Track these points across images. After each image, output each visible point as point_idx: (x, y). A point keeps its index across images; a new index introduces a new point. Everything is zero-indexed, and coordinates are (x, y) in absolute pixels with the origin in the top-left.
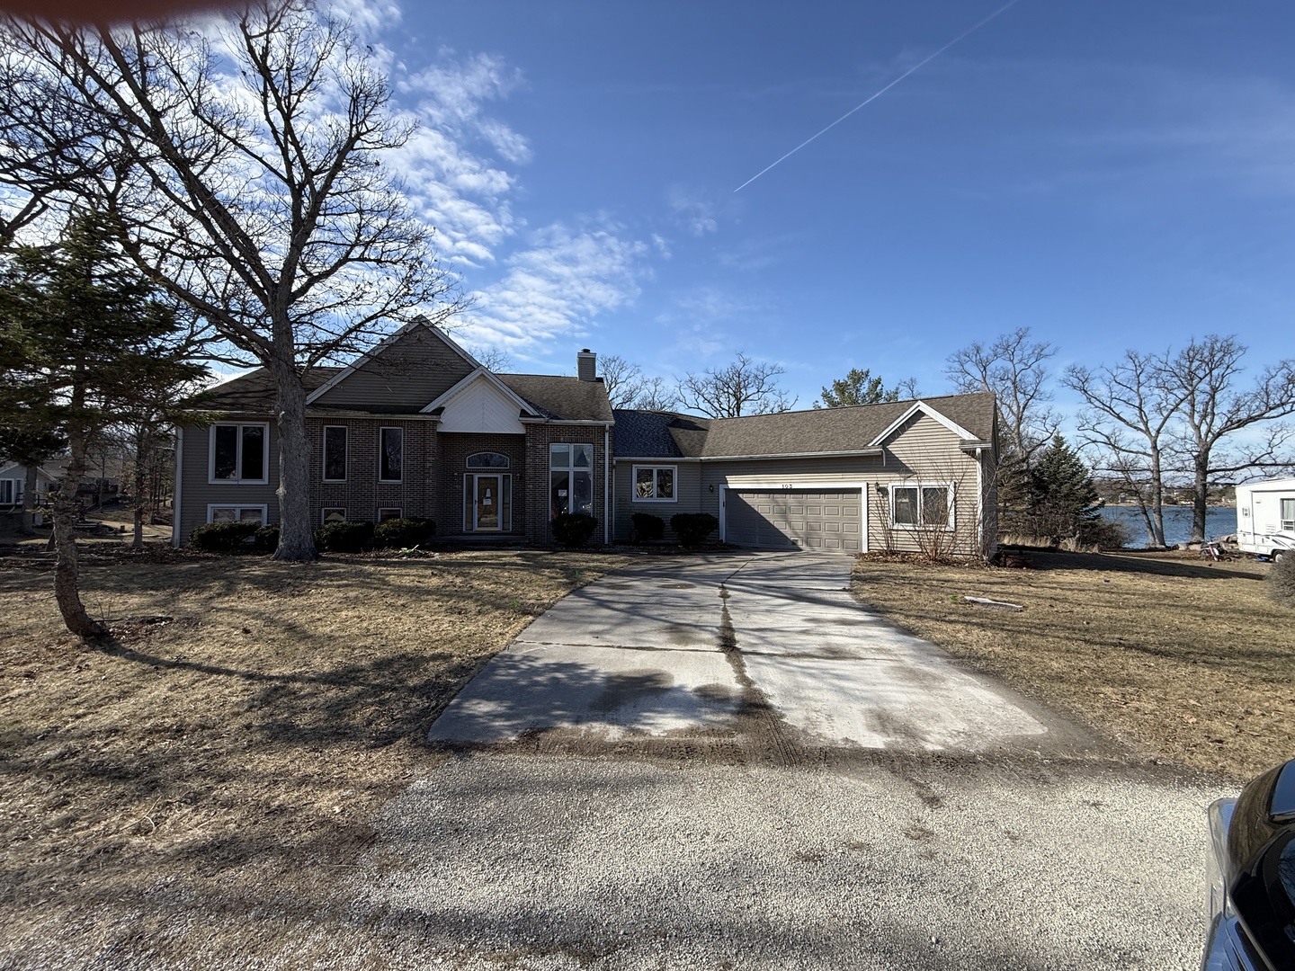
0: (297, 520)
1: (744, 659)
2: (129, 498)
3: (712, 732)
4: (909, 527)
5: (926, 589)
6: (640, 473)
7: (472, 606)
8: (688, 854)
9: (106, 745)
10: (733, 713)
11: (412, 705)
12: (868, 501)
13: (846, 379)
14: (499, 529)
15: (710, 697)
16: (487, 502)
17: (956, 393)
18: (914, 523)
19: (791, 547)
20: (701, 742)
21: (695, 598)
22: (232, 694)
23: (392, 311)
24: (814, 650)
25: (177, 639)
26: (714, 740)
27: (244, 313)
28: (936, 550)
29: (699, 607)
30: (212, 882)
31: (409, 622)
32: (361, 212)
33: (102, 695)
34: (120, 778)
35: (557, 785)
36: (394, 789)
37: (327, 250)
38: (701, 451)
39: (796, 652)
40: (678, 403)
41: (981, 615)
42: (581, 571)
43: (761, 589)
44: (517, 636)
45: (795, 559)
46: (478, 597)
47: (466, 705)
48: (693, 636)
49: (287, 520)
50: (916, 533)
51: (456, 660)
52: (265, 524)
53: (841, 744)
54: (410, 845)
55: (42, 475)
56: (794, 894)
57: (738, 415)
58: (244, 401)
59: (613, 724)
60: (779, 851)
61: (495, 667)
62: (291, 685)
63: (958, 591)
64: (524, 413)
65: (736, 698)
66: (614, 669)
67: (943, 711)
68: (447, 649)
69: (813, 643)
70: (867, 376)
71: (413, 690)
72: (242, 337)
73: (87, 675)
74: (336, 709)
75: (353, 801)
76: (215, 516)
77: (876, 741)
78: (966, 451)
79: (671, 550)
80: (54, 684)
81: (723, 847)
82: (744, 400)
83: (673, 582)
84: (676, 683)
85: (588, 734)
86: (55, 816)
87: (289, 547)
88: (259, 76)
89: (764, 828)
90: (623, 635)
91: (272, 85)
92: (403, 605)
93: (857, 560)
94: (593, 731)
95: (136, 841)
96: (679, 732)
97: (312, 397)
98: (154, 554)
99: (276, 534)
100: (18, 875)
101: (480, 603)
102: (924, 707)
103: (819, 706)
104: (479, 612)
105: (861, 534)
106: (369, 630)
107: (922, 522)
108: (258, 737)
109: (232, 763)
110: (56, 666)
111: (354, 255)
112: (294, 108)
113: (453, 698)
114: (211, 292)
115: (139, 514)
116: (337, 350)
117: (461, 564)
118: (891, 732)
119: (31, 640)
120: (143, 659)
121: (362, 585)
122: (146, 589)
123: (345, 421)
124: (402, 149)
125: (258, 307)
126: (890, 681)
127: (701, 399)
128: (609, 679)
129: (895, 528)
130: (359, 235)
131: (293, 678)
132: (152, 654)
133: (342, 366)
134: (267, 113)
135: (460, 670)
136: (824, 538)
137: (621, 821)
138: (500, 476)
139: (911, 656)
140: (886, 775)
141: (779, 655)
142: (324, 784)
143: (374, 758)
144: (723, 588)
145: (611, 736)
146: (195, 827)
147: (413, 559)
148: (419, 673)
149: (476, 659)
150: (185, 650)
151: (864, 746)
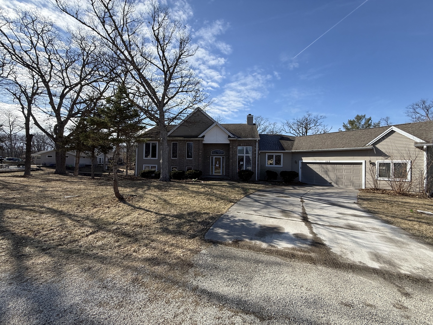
0: (165, 169)
1: (312, 225)
2: (125, 163)
3: (301, 250)
4: (386, 179)
5: (396, 206)
6: (269, 156)
7: (214, 198)
8: (296, 293)
9: (126, 227)
10: (309, 245)
11: (199, 227)
12: (365, 168)
13: (354, 119)
14: (221, 174)
15: (299, 238)
16: (217, 166)
17: (411, 122)
18: (389, 177)
19: (328, 185)
20: (297, 253)
21: (291, 201)
22: (152, 218)
23: (191, 106)
24: (342, 225)
25: (138, 201)
26: (302, 253)
27: (152, 110)
28: (400, 189)
29: (292, 204)
30: (153, 269)
31: (196, 202)
32: (182, 77)
33: (124, 214)
34: (129, 237)
35: (247, 260)
36: (196, 252)
37: (173, 90)
38: (292, 148)
39: (334, 225)
40: (282, 131)
41: (427, 219)
42: (248, 189)
43: (317, 200)
44: (229, 209)
45: (331, 190)
46: (215, 195)
47: (215, 229)
48: (291, 215)
49: (163, 170)
50: (390, 182)
51: (211, 215)
52: (157, 171)
53: (358, 264)
54: (202, 270)
55: (107, 157)
56: (341, 317)
57: (306, 135)
58: (152, 136)
59: (263, 242)
60: (333, 299)
61: (223, 218)
62: (167, 217)
63: (413, 208)
64: (229, 137)
65: (310, 239)
66: (263, 223)
67: (409, 258)
68: (208, 211)
69: (342, 222)
70: (364, 117)
71: (199, 223)
72: (152, 117)
73: (120, 209)
74: (179, 225)
75: (186, 253)
76: (145, 168)
77: (376, 265)
78: (418, 147)
79: (280, 184)
80: (114, 210)
81: (309, 293)
82: (309, 129)
83: (282, 195)
84: (286, 231)
85: (255, 244)
86: (117, 244)
87: (163, 177)
88: (157, 42)
89: (326, 290)
90: (264, 212)
91: (160, 43)
92: (194, 196)
93: (360, 191)
94: (257, 243)
95: (134, 254)
96: (289, 248)
97: (169, 134)
98: (131, 178)
99: (160, 173)
100: (111, 258)
101: (217, 197)
102: (398, 255)
103: (346, 247)
104: (217, 200)
105: (362, 181)
106: (185, 203)
107: (393, 177)
108: (160, 231)
109: (154, 237)
110: (114, 206)
111: (180, 90)
112: (165, 49)
113: (211, 226)
114: (144, 106)
115: (127, 167)
116: (176, 119)
117: (210, 185)
118: (382, 262)
119: (108, 198)
120: (132, 206)
121: (183, 190)
122: (130, 187)
123: (177, 140)
124: (193, 56)
125: (156, 108)
126: (380, 242)
127: (291, 129)
128: (261, 227)
129: (379, 179)
130: (181, 84)
131: (167, 215)
132: (133, 205)
133: (176, 124)
134: (158, 52)
135: (212, 218)
136: (344, 182)
137: (269, 276)
138: (221, 157)
139: (390, 232)
140: (381, 280)
141: (327, 226)
142: (178, 247)
143: (190, 241)
144: (301, 198)
145: (263, 246)
146: (147, 253)
147: (196, 183)
148: (200, 218)
149: (217, 215)
150: (140, 204)
151: (369, 266)
